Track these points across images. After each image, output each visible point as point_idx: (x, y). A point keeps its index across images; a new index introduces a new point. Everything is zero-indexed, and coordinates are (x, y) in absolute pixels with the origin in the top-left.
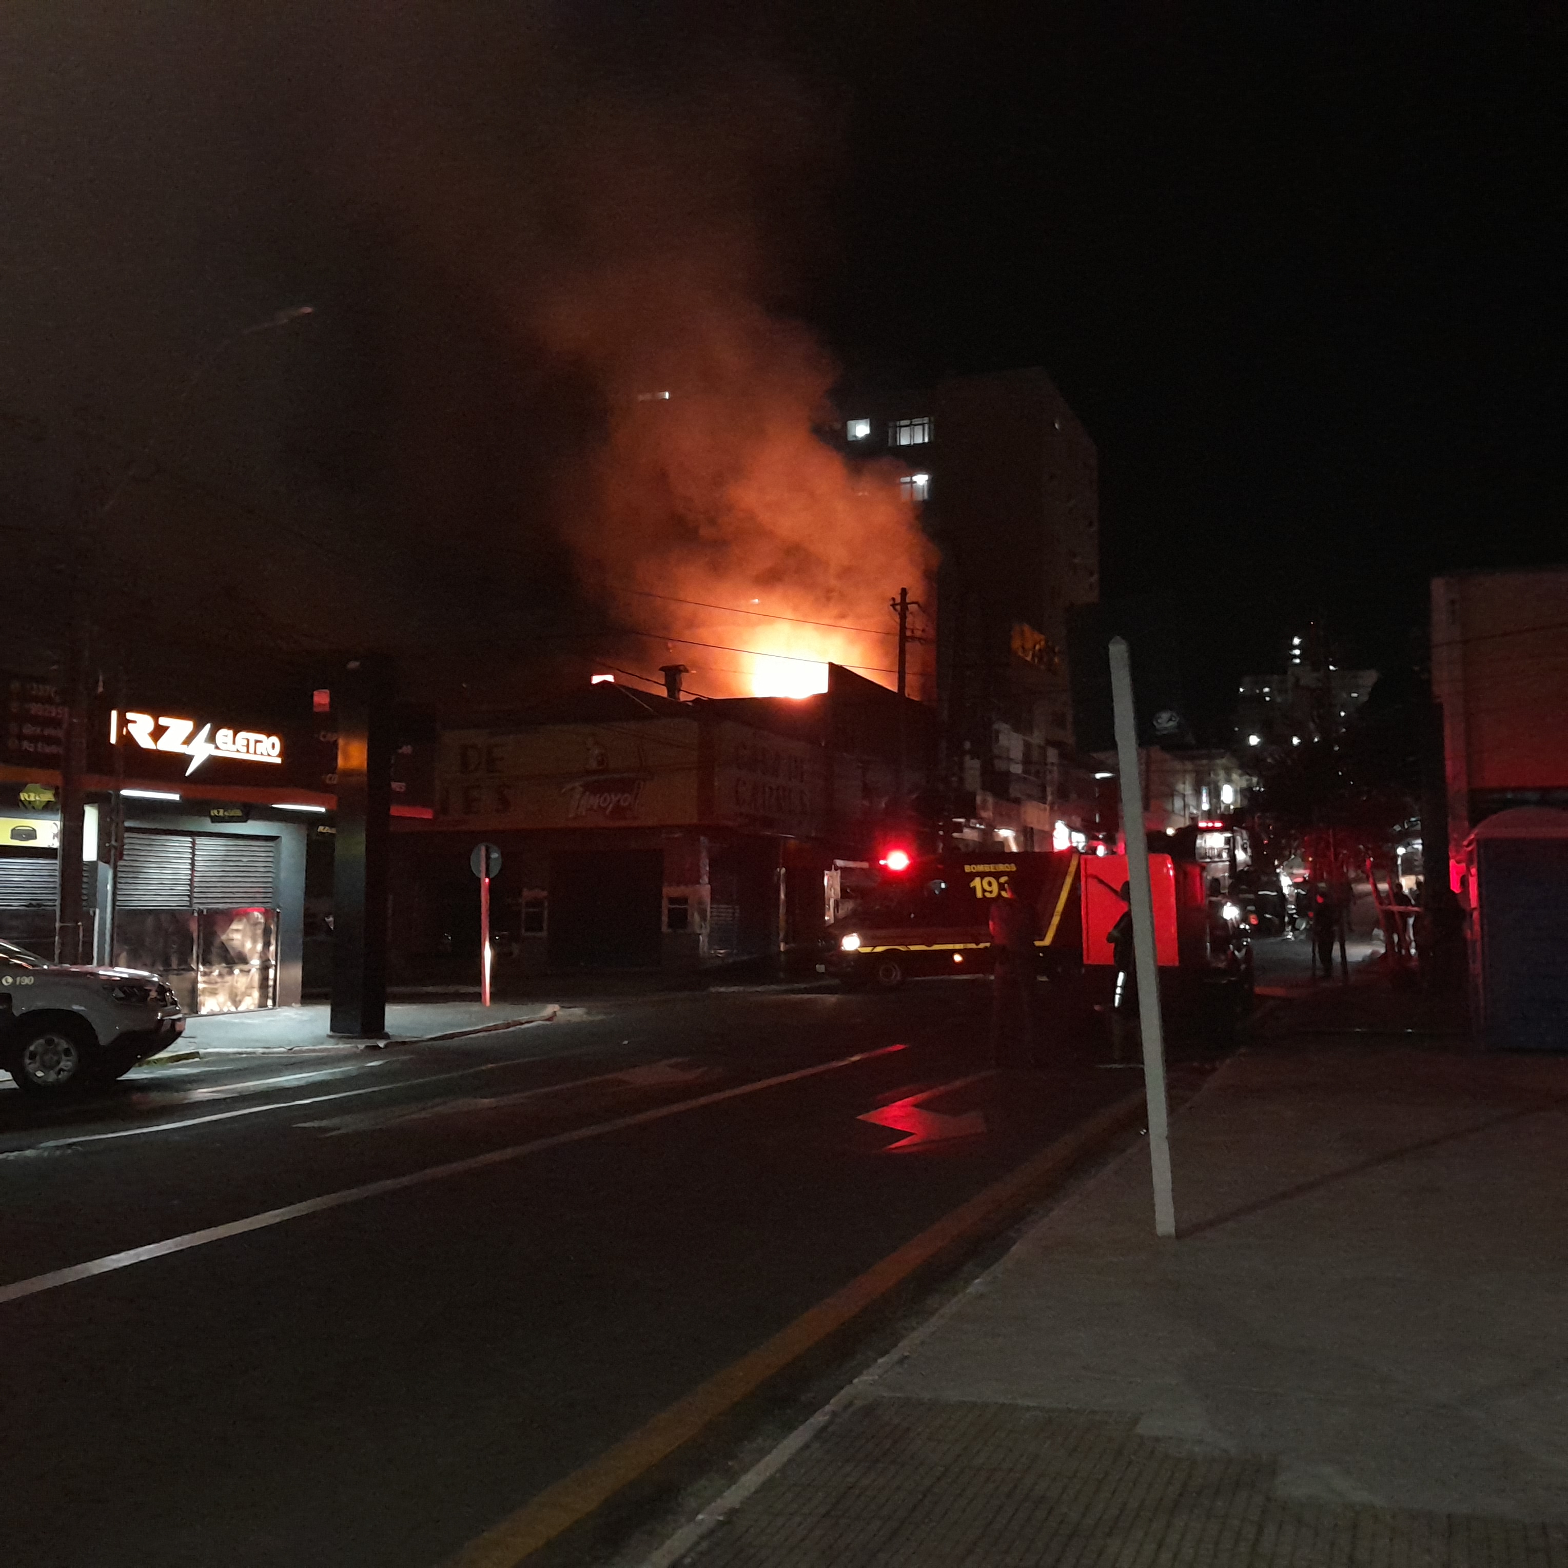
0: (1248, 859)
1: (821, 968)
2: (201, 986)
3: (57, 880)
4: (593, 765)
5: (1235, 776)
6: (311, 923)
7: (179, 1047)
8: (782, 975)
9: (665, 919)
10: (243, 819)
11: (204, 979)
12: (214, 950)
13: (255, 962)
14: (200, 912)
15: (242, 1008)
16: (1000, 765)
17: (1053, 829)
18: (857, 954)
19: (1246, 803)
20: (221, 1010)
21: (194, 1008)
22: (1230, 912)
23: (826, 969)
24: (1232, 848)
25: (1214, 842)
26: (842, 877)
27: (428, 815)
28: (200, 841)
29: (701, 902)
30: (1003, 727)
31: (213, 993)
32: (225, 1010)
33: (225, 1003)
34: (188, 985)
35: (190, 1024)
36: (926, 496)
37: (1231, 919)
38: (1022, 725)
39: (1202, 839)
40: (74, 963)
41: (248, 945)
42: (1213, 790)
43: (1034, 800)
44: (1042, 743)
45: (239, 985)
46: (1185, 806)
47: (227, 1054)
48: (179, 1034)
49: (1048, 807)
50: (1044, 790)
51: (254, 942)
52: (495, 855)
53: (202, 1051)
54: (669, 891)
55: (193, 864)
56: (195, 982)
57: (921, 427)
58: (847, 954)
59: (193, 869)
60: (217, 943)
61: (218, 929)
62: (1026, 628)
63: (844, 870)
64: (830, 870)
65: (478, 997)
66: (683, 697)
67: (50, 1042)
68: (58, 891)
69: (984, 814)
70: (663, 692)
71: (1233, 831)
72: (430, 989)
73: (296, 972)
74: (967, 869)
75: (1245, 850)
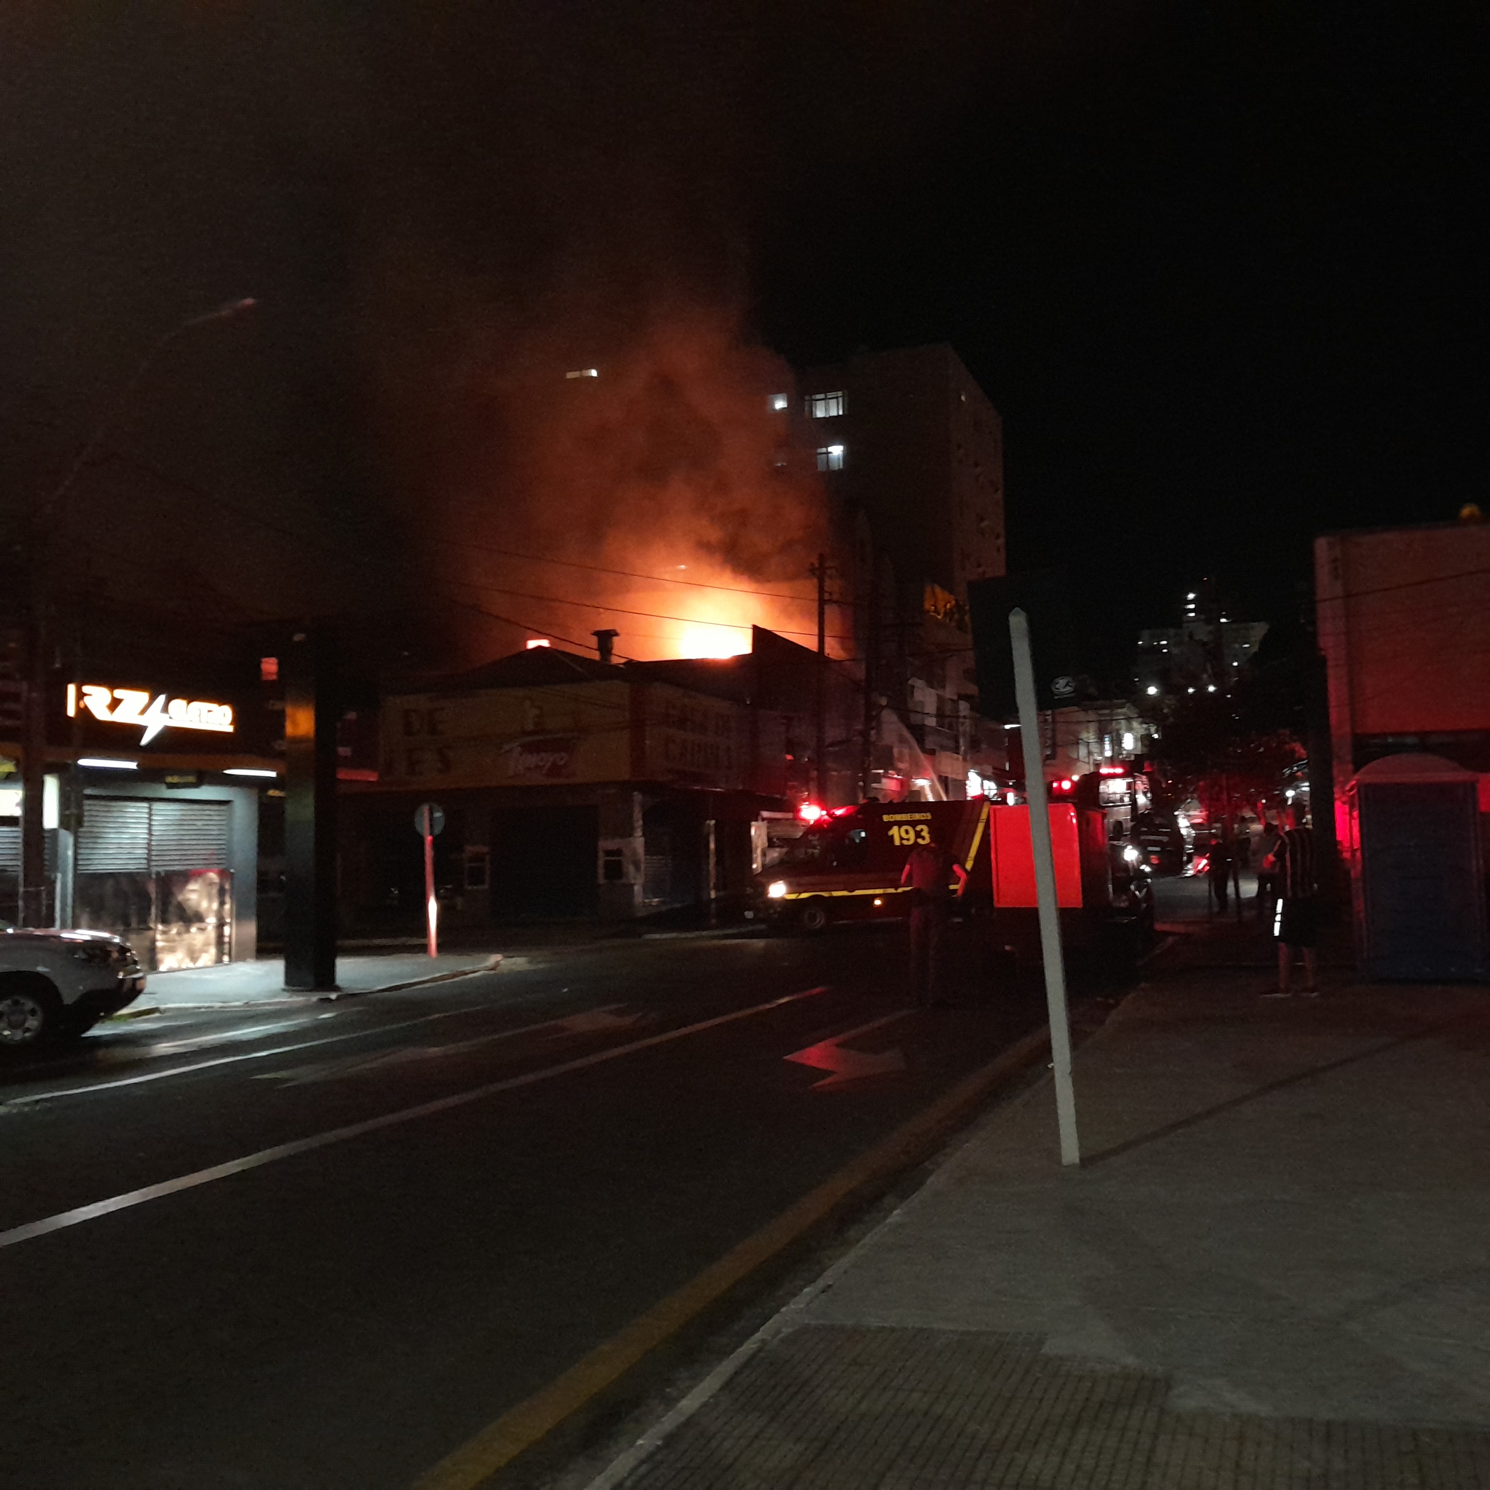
0: (1148, 803)
1: (749, 915)
2: (159, 944)
3: (20, 846)
4: (530, 727)
5: (1135, 724)
6: (264, 882)
7: (141, 1003)
8: (714, 921)
9: (601, 871)
10: (196, 785)
11: (164, 937)
12: (172, 909)
13: (212, 920)
14: (158, 873)
15: (200, 964)
16: (915, 719)
17: (967, 778)
18: (784, 902)
19: (1145, 750)
20: (180, 966)
21: (153, 965)
22: (1131, 854)
23: (755, 915)
24: (1133, 793)
25: (1116, 788)
26: (768, 828)
27: (373, 778)
28: (157, 806)
29: (634, 852)
30: (919, 683)
31: (172, 950)
32: (184, 966)
33: (182, 960)
34: (147, 943)
35: (151, 981)
36: (841, 466)
37: (1132, 861)
38: (934, 681)
39: (1104, 785)
40: (37, 927)
41: (204, 904)
42: (1115, 738)
43: (948, 750)
44: (955, 697)
45: (195, 942)
46: (1090, 753)
47: (186, 1009)
48: (140, 992)
49: (961, 757)
50: (957, 742)
51: (210, 901)
52: (438, 815)
53: (162, 1007)
54: (606, 844)
55: (150, 830)
56: (154, 941)
57: (835, 401)
58: (773, 901)
59: (150, 834)
60: (174, 902)
61: (175, 889)
62: (938, 590)
63: (770, 820)
64: (756, 820)
65: (423, 948)
66: (615, 660)
67: (16, 1003)
68: (21, 857)
69: (901, 766)
70: (596, 656)
71: (1134, 777)
72: (377, 942)
73: (251, 929)
74: (886, 818)
75: (1145, 793)
